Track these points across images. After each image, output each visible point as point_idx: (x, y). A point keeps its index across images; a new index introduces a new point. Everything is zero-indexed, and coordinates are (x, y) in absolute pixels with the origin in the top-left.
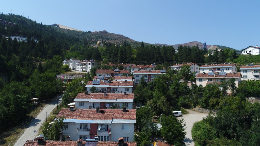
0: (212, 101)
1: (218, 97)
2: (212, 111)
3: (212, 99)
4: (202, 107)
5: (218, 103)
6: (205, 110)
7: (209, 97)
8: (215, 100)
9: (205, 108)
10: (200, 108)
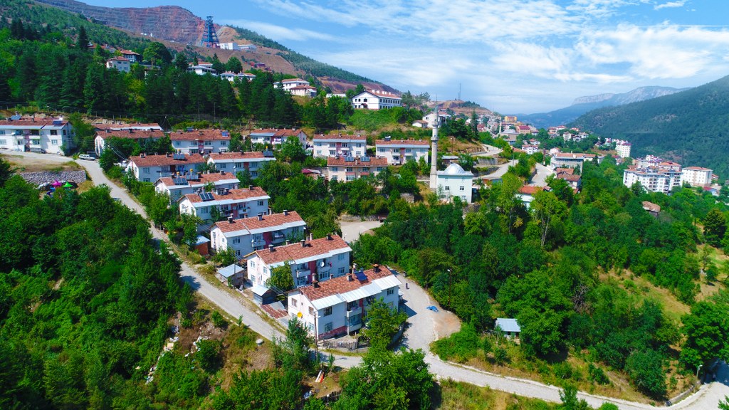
0: (365, 203)
1: (372, 198)
2: (365, 218)
3: (363, 201)
4: (350, 213)
5: (372, 206)
6: (355, 218)
7: (360, 199)
8: (369, 202)
9: (355, 214)
10: (349, 216)
